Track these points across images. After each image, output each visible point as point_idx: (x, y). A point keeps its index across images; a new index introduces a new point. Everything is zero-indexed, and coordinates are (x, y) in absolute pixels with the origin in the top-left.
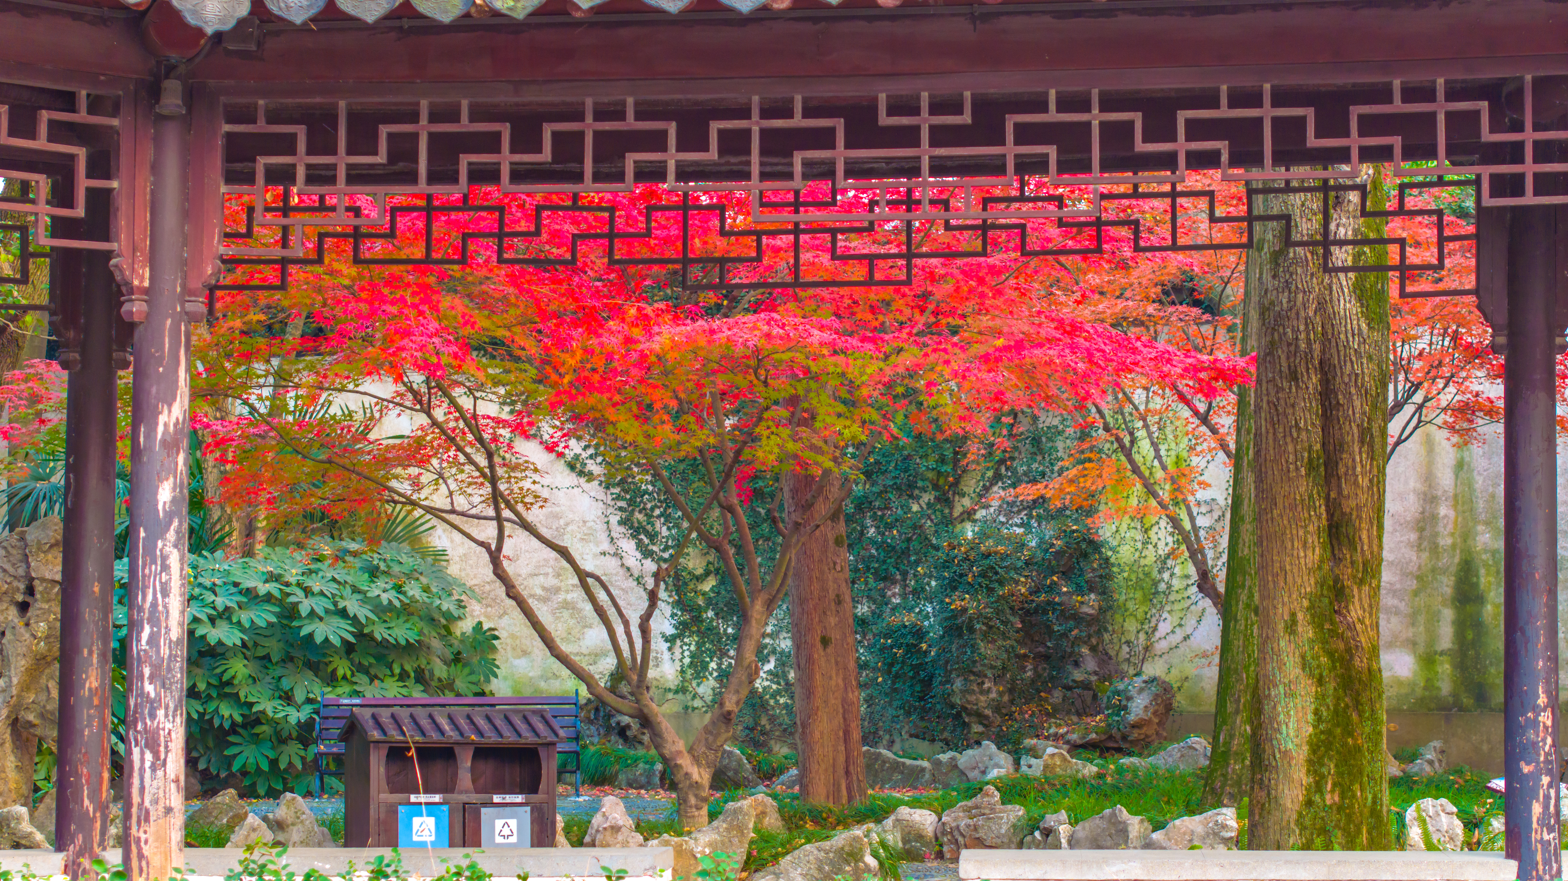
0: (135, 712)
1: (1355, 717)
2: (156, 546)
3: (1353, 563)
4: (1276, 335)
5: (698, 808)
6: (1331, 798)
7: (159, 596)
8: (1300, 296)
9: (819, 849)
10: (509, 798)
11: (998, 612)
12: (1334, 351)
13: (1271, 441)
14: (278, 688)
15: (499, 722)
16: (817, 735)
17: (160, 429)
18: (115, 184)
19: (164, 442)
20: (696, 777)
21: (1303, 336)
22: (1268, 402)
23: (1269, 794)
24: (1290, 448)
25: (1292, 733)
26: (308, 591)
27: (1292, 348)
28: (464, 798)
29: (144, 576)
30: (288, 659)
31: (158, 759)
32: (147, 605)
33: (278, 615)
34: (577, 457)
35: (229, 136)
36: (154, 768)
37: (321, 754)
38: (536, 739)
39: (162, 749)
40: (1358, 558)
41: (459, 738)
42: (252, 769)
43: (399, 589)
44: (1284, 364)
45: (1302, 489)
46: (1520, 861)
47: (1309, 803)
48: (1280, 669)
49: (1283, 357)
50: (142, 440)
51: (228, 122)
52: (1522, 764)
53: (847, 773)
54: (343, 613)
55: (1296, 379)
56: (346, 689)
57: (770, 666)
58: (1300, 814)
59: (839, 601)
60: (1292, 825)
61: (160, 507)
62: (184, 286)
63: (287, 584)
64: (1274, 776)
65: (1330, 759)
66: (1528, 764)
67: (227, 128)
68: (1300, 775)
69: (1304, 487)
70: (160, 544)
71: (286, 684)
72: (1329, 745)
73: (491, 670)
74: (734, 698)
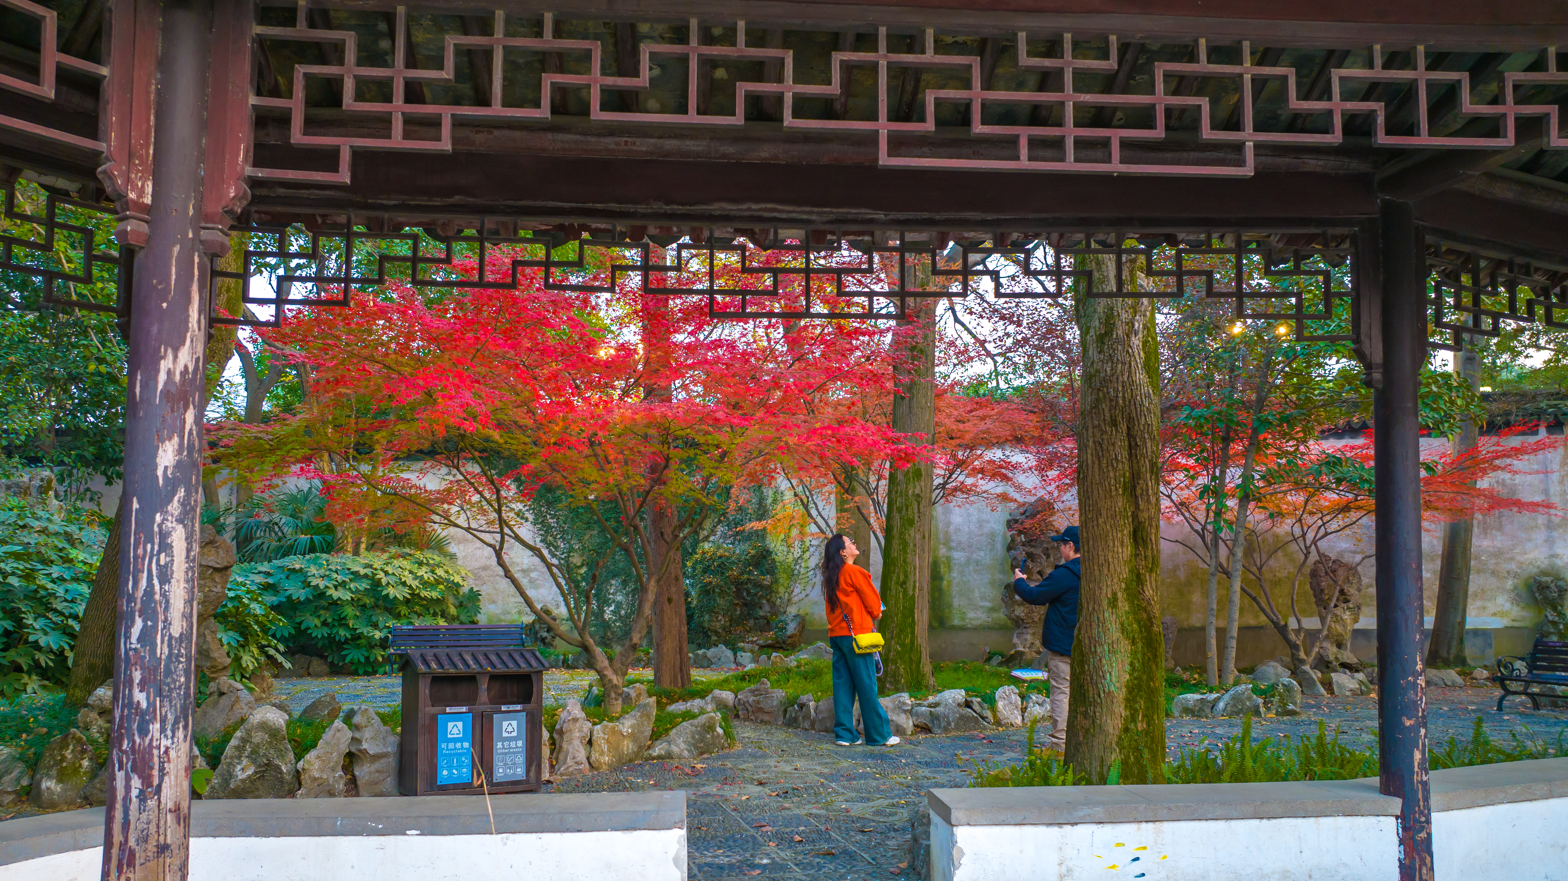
0: (121, 726)
1: (1154, 667)
2: (153, 520)
3: (1146, 557)
4: (1101, 394)
5: (616, 700)
6: (1141, 726)
7: (156, 582)
8: (1120, 366)
9: (692, 725)
10: (512, 707)
11: (726, 583)
12: (1133, 408)
13: (1096, 470)
14: (370, 621)
15: (505, 658)
16: (665, 650)
17: (162, 377)
18: (105, 71)
19: (166, 393)
20: (615, 682)
21: (1120, 395)
22: (1094, 442)
23: (1093, 722)
24: (1112, 474)
25: (1114, 679)
26: (386, 573)
27: (1114, 403)
28: (482, 708)
29: (136, 557)
30: (376, 606)
31: (150, 785)
32: (140, 593)
33: (371, 585)
34: (520, 510)
35: (260, 40)
36: (143, 797)
37: (392, 654)
38: (530, 669)
39: (156, 772)
40: (1149, 553)
41: (479, 670)
42: (356, 661)
43: (433, 572)
44: (1107, 415)
45: (1120, 504)
46: (1403, 798)
47: (1126, 730)
48: (1104, 633)
49: (1106, 410)
50: (138, 390)
51: (261, 22)
52: (1404, 719)
53: (681, 670)
54: (404, 584)
55: (1116, 426)
56: (405, 621)
57: (612, 608)
58: (1120, 738)
59: (677, 579)
60: (1114, 745)
61: (160, 472)
62: (198, 209)
63: (376, 569)
64: (1098, 709)
65: (1141, 697)
66: (1409, 719)
67: (258, 29)
68: (1120, 709)
69: (1121, 502)
70: (158, 518)
71: (374, 619)
72: (1139, 687)
73: (477, 610)
74: (638, 636)
